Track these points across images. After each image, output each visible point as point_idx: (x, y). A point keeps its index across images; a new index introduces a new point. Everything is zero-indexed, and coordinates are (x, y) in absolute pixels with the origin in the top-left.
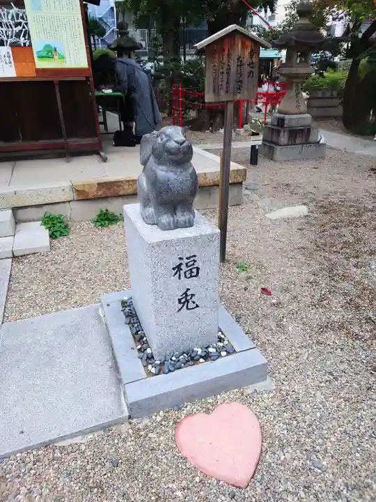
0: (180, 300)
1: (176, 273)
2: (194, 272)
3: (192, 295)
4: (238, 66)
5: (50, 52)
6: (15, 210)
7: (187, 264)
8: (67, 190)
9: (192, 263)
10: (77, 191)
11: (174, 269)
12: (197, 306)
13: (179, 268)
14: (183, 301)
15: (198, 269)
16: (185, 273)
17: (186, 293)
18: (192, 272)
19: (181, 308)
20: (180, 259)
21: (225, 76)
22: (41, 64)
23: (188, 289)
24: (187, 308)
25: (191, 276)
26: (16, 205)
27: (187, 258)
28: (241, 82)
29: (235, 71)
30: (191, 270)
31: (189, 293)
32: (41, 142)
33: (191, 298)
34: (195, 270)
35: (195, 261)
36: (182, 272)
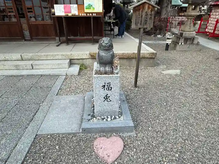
0: (104, 98)
1: (103, 88)
2: (110, 89)
3: (109, 97)
4: (146, 15)
5: (90, 6)
6: (71, 60)
7: (107, 85)
8: (88, 55)
9: (109, 85)
10: (91, 55)
11: (102, 86)
12: (111, 101)
13: (104, 86)
14: (106, 98)
15: (111, 88)
16: (106, 88)
17: (106, 95)
18: (109, 89)
19: (105, 100)
20: (105, 83)
21: (140, 18)
22: (86, 11)
23: (107, 94)
24: (107, 101)
25: (109, 90)
26: (71, 58)
27: (107, 83)
28: (146, 21)
29: (144, 17)
30: (109, 88)
31: (108, 96)
32: (85, 37)
33: (109, 98)
34: (110, 88)
35: (110, 85)
36: (105, 88)
